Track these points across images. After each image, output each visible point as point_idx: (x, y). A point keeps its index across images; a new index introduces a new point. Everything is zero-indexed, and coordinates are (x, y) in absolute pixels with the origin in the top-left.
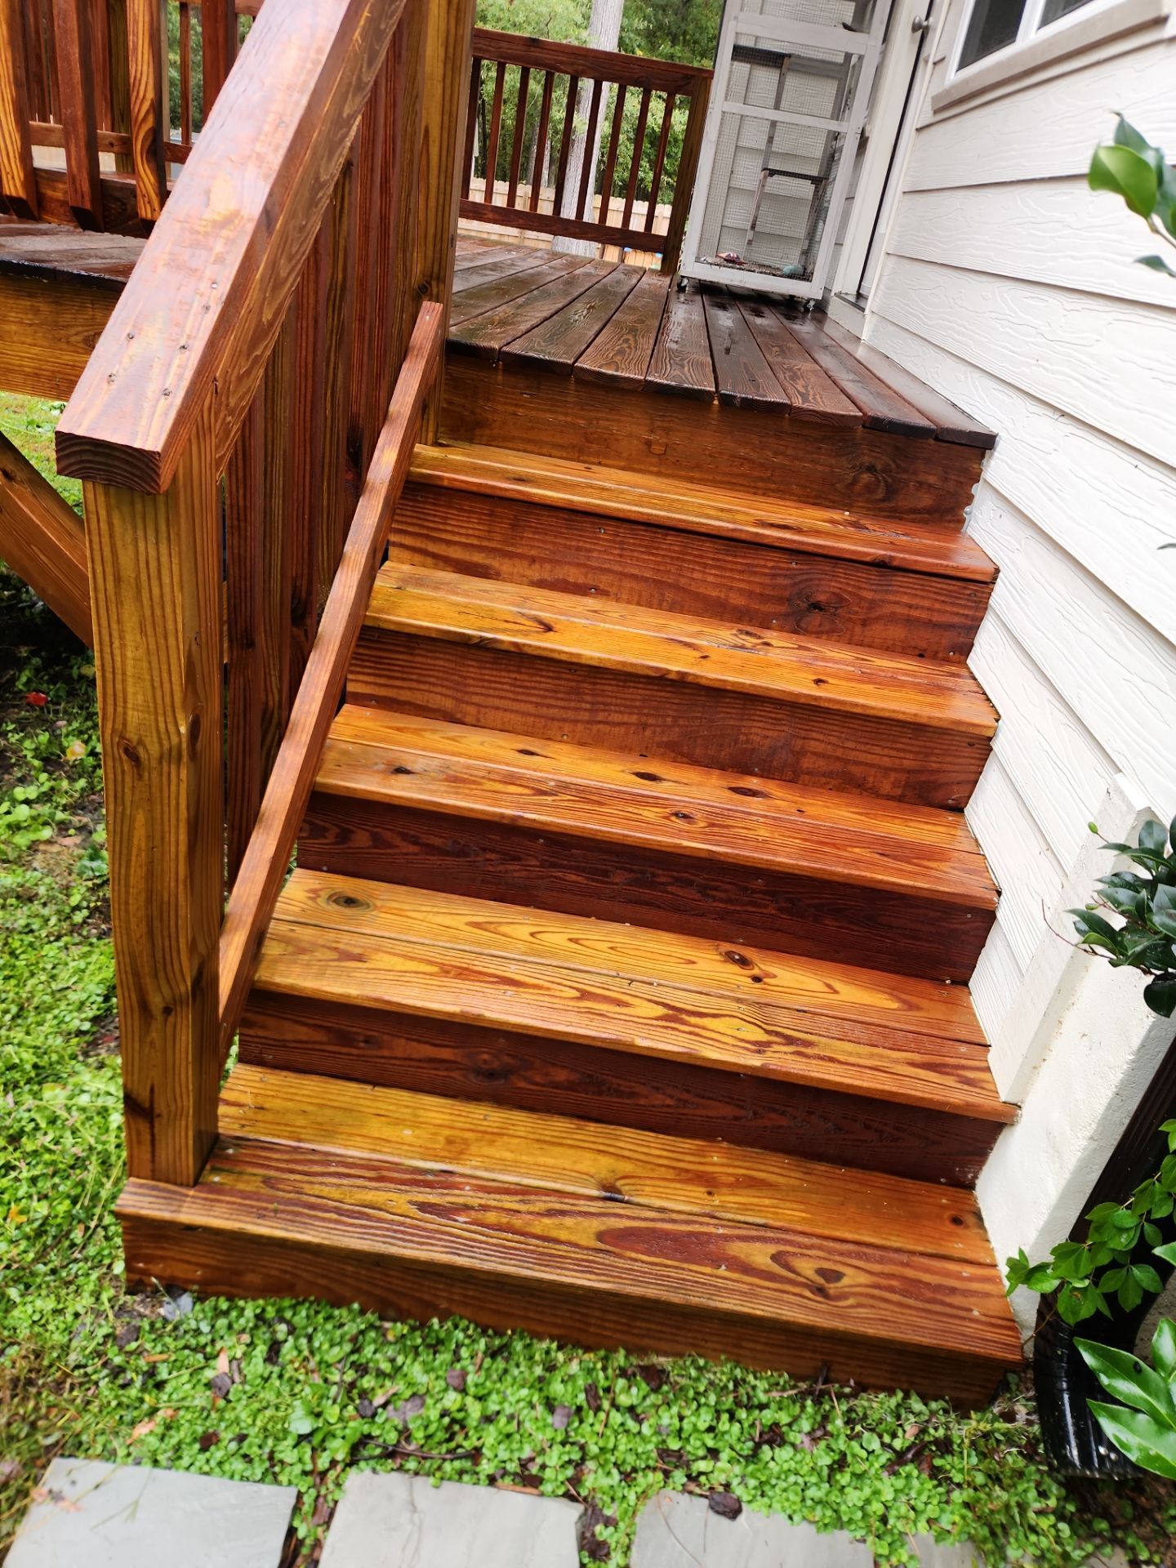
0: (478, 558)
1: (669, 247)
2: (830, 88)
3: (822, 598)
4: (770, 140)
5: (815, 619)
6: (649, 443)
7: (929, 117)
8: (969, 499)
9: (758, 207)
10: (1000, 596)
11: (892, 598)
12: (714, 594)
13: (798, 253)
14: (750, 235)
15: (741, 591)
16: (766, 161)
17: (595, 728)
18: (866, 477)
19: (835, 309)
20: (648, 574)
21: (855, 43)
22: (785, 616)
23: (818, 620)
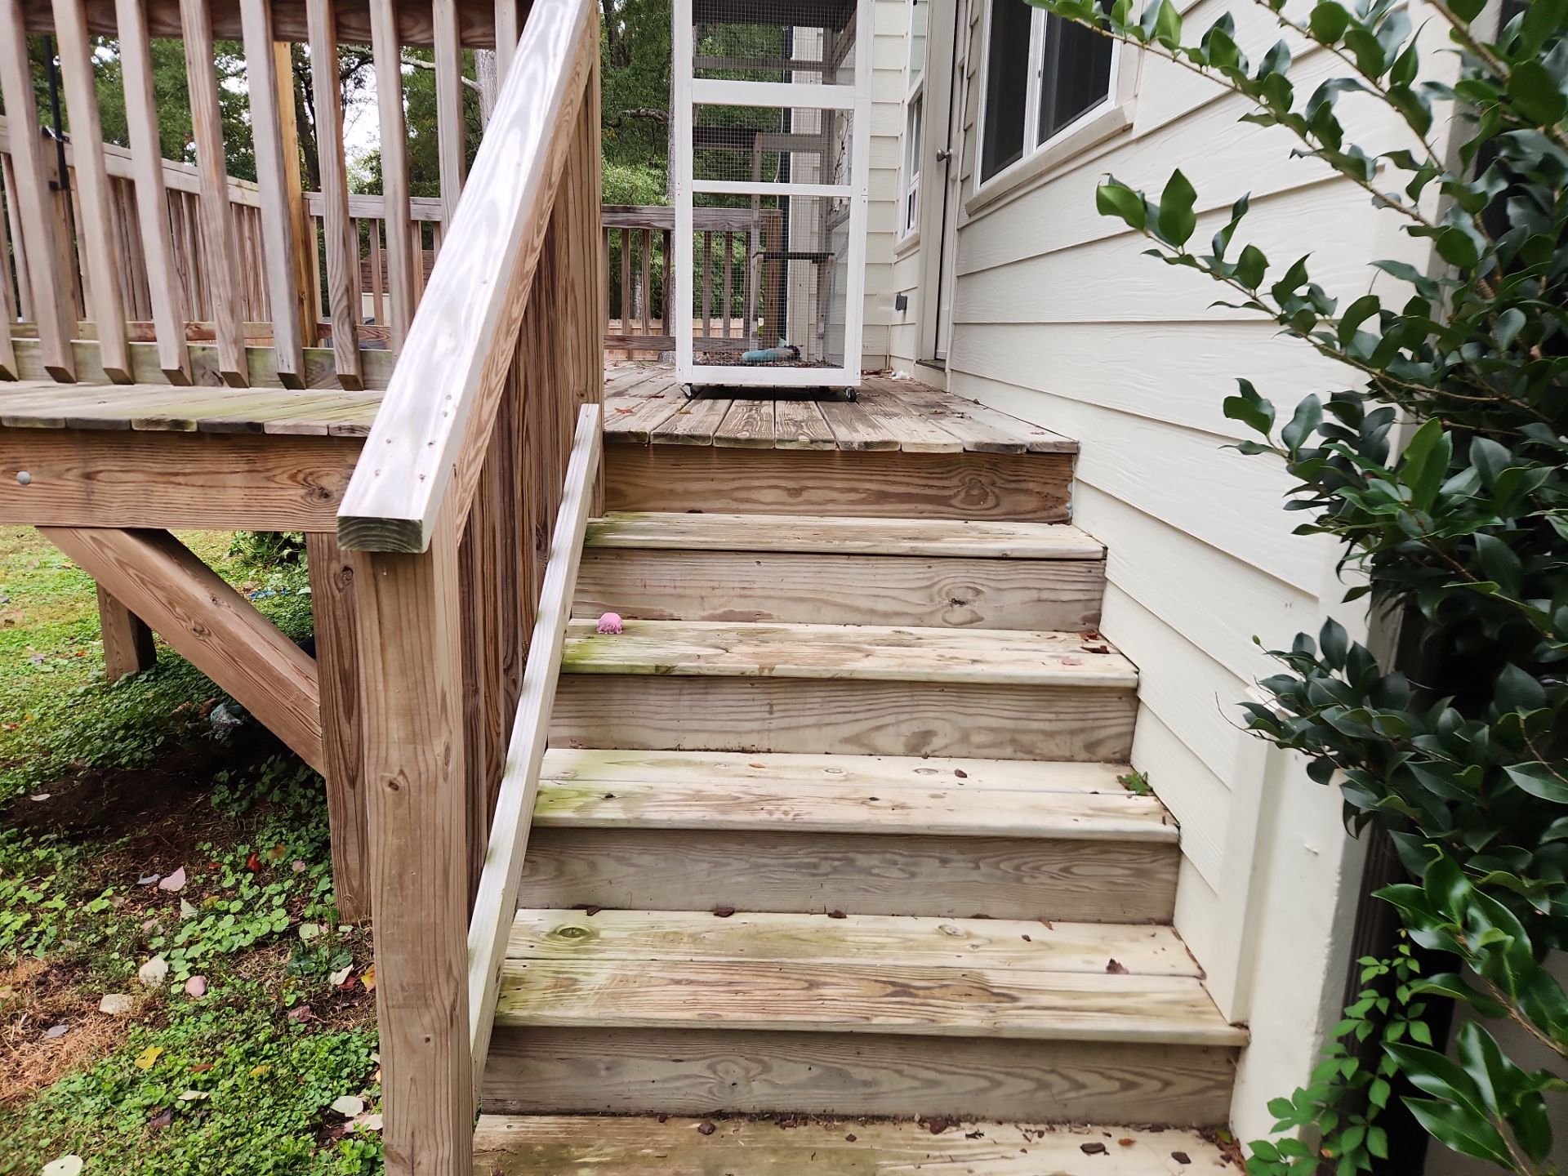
3: (959, 593)
7: (965, 220)
10: (1112, 569)
12: (864, 603)
22: (932, 613)
23: (959, 614)
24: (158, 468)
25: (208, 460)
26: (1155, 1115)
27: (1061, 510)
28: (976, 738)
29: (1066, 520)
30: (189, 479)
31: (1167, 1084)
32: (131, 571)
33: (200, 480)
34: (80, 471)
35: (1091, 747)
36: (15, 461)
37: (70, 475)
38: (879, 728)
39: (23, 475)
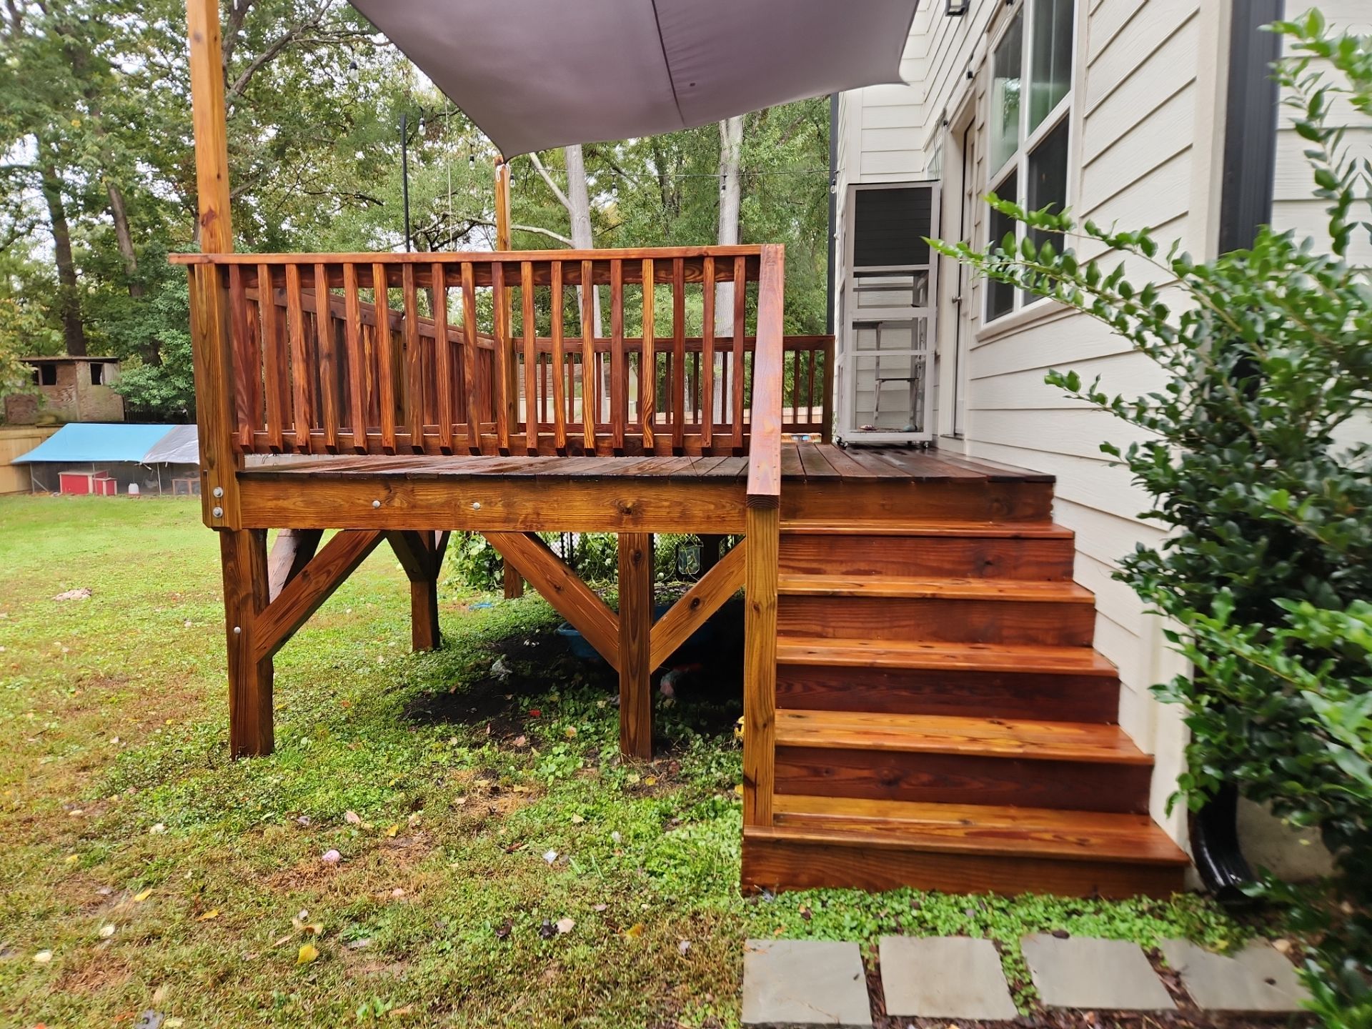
0: (815, 565)
1: (825, 429)
2: (908, 334)
3: (990, 559)
4: (878, 364)
5: (989, 569)
6: (883, 505)
7: (975, 345)
8: (1051, 507)
9: (878, 400)
10: (1078, 544)
11: (1026, 553)
12: (935, 564)
13: (908, 420)
14: (876, 414)
15: (948, 561)
16: (877, 375)
17: (894, 630)
18: (996, 505)
19: (941, 444)
20: (901, 560)
21: (919, 313)
22: (973, 570)
23: (991, 570)
24: (544, 499)
27: (1048, 515)
29: (1050, 520)
30: (560, 505)
33: (565, 505)
34: (505, 502)
37: (499, 504)
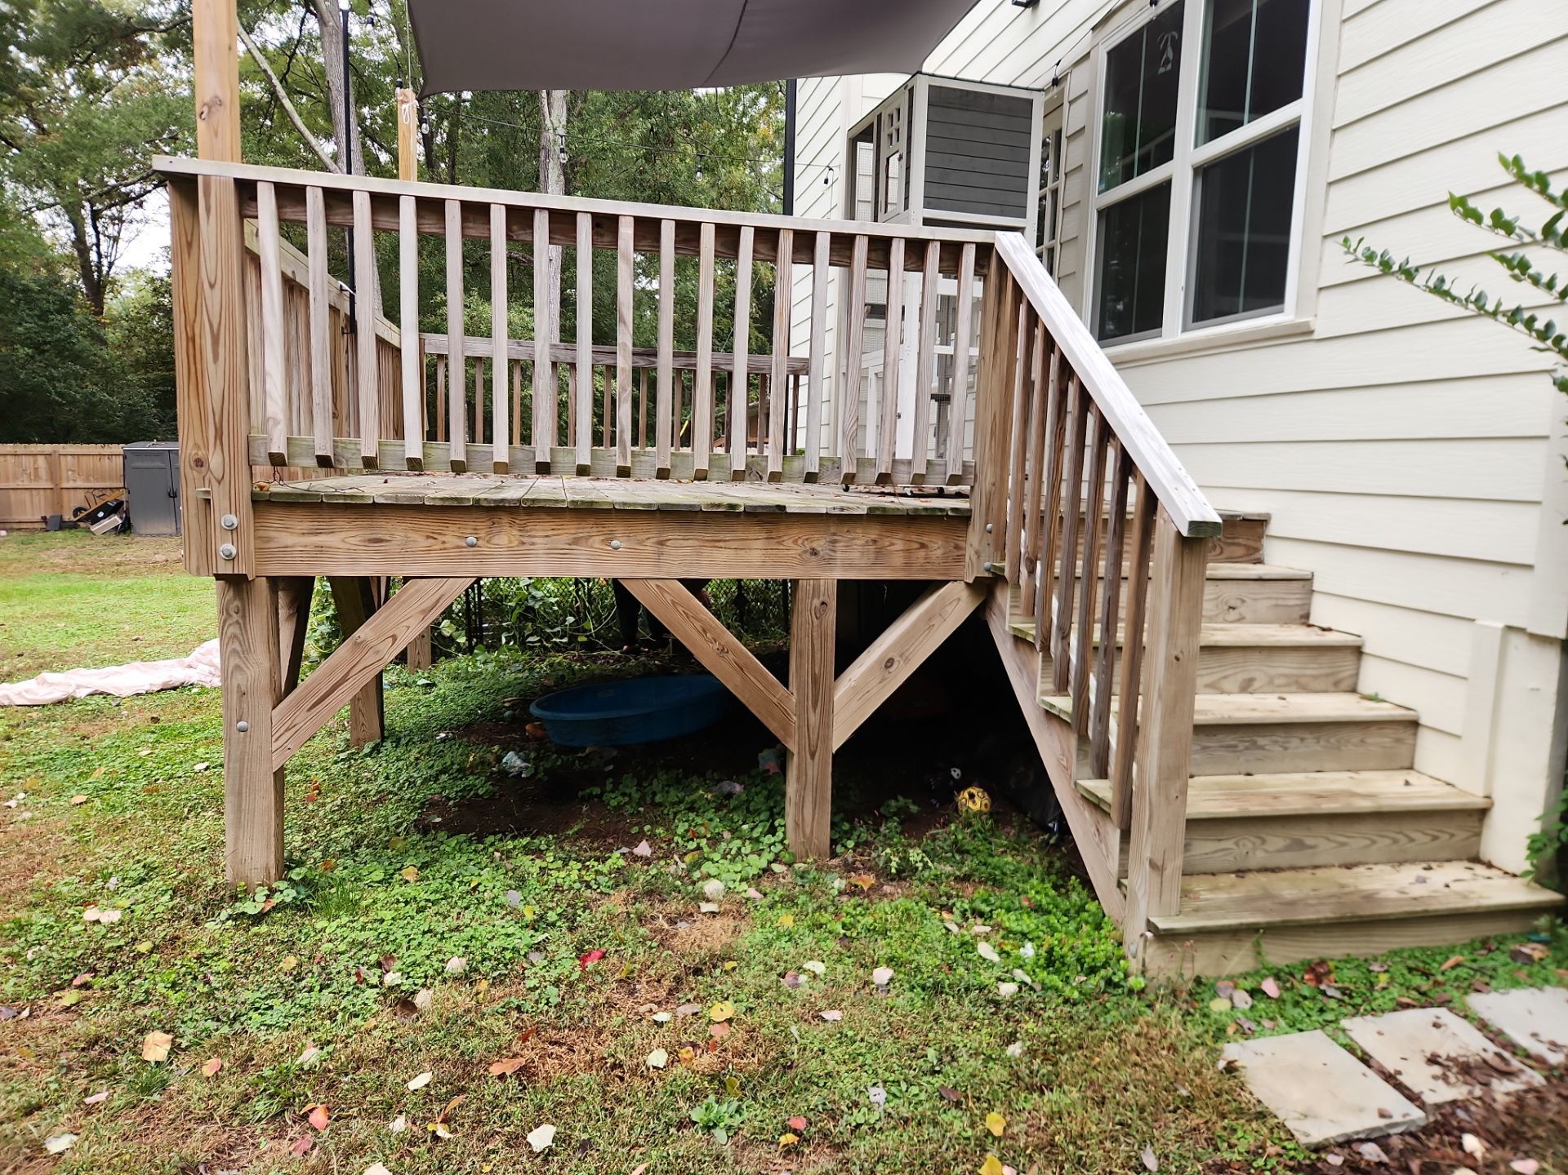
3: (1233, 603)
8: (1261, 547)
11: (1267, 596)
22: (1217, 615)
23: (1233, 615)
24: (708, 536)
25: (741, 532)
26: (1446, 855)
27: (1256, 556)
28: (1278, 681)
29: (1260, 561)
30: (728, 544)
31: (1452, 835)
32: (680, 609)
33: (735, 545)
34: (655, 540)
35: (1336, 684)
36: (612, 532)
37: (648, 543)
38: (1225, 677)
39: (615, 543)
